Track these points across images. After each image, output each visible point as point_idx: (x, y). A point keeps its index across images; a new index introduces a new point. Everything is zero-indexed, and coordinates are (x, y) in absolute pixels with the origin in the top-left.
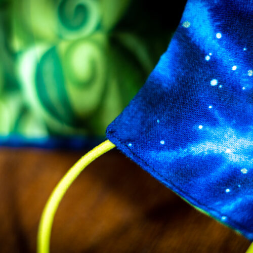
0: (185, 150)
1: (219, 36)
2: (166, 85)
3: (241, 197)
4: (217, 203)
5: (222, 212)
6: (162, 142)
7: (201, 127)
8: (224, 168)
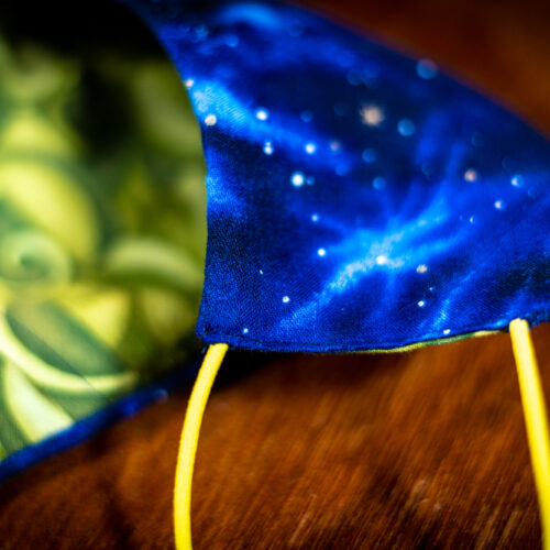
0: (324, 293)
1: (262, 115)
2: (239, 215)
3: (445, 298)
4: (422, 325)
5: (439, 329)
6: (286, 300)
7: (322, 252)
8: (391, 283)
